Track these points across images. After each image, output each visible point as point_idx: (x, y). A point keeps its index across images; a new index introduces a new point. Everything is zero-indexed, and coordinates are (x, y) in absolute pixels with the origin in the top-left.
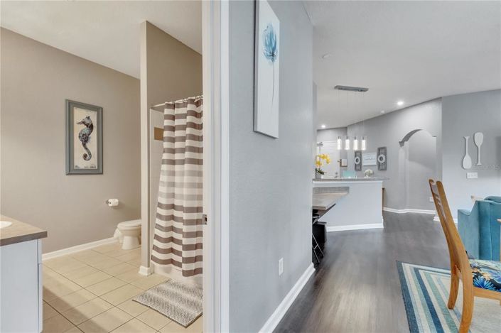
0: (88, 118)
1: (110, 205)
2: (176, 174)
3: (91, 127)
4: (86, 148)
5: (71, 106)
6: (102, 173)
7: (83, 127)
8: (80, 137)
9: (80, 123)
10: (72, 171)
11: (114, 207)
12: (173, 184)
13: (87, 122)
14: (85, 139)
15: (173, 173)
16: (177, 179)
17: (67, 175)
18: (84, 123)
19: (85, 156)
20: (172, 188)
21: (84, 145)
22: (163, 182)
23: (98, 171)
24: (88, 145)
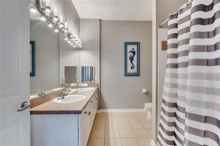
0: (133, 49)
1: (143, 92)
2: (179, 76)
3: (134, 53)
4: (132, 64)
5: (126, 45)
6: (139, 76)
7: (131, 53)
8: (130, 58)
9: (130, 52)
10: (127, 74)
11: (144, 93)
12: (175, 86)
13: (133, 51)
14: (132, 59)
15: (176, 76)
16: (180, 82)
17: (125, 76)
18: (131, 51)
19: (132, 67)
20: (175, 89)
21: (131, 62)
22: (167, 83)
23: (137, 74)
24: (133, 62)
